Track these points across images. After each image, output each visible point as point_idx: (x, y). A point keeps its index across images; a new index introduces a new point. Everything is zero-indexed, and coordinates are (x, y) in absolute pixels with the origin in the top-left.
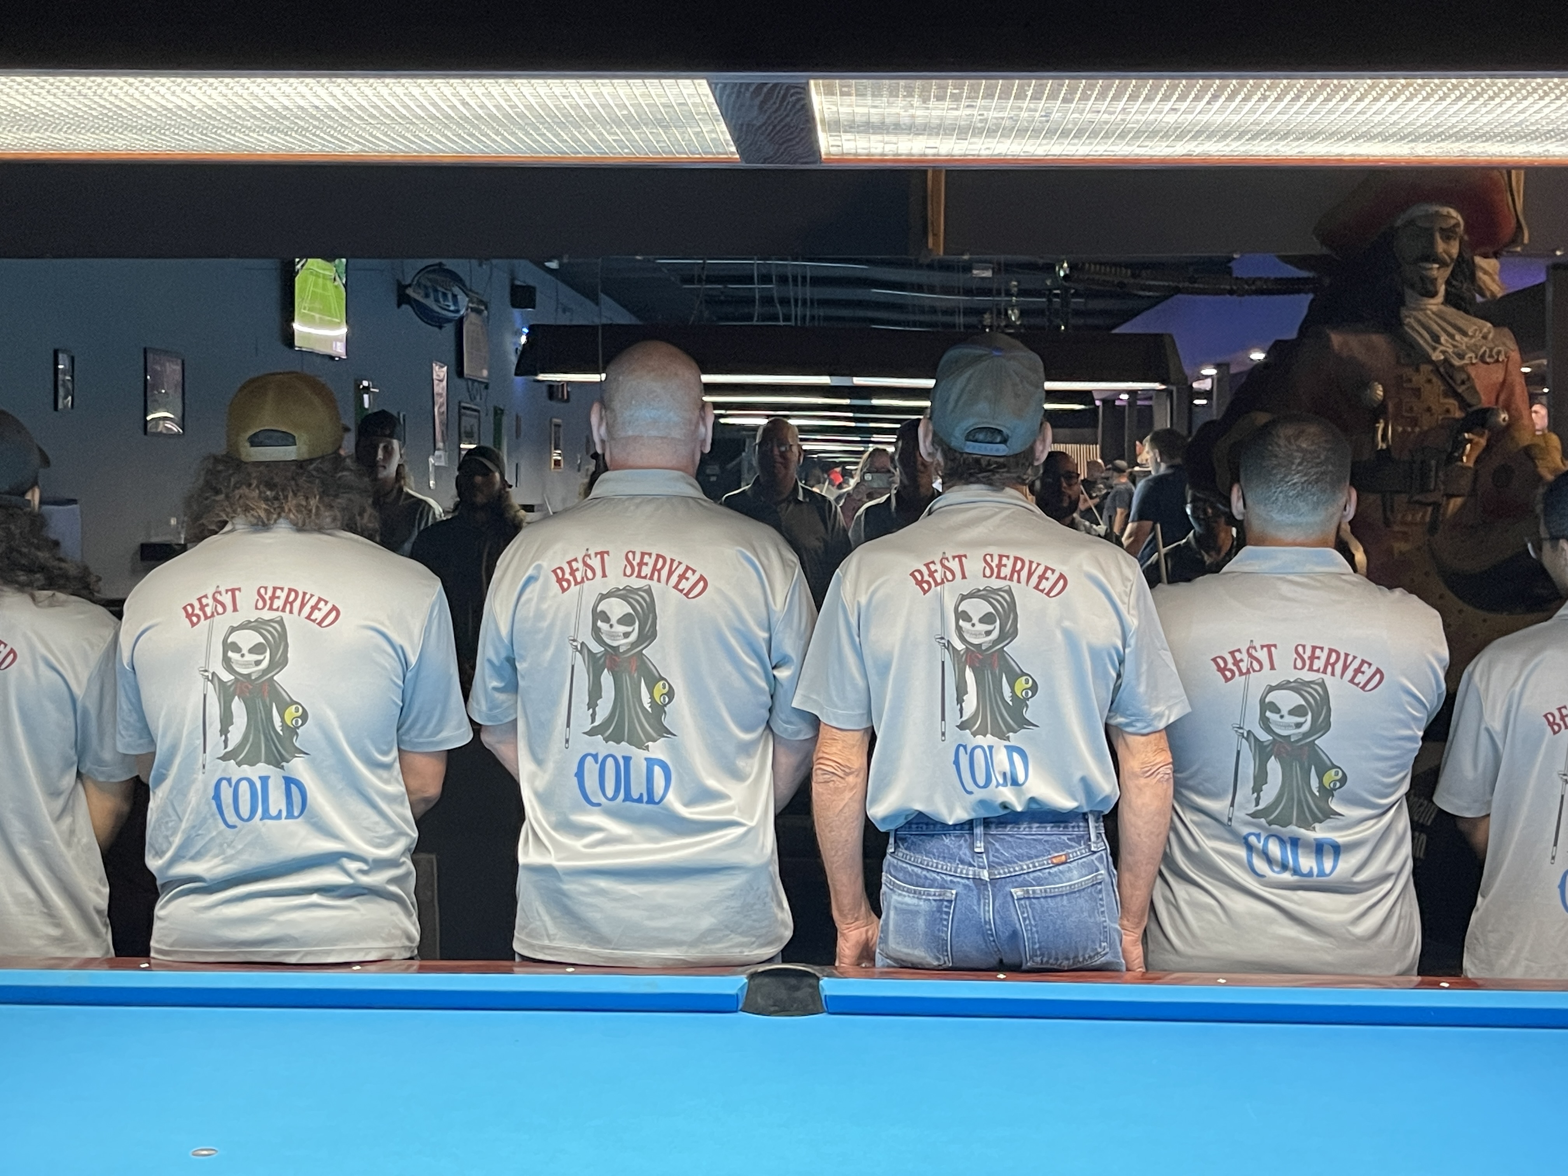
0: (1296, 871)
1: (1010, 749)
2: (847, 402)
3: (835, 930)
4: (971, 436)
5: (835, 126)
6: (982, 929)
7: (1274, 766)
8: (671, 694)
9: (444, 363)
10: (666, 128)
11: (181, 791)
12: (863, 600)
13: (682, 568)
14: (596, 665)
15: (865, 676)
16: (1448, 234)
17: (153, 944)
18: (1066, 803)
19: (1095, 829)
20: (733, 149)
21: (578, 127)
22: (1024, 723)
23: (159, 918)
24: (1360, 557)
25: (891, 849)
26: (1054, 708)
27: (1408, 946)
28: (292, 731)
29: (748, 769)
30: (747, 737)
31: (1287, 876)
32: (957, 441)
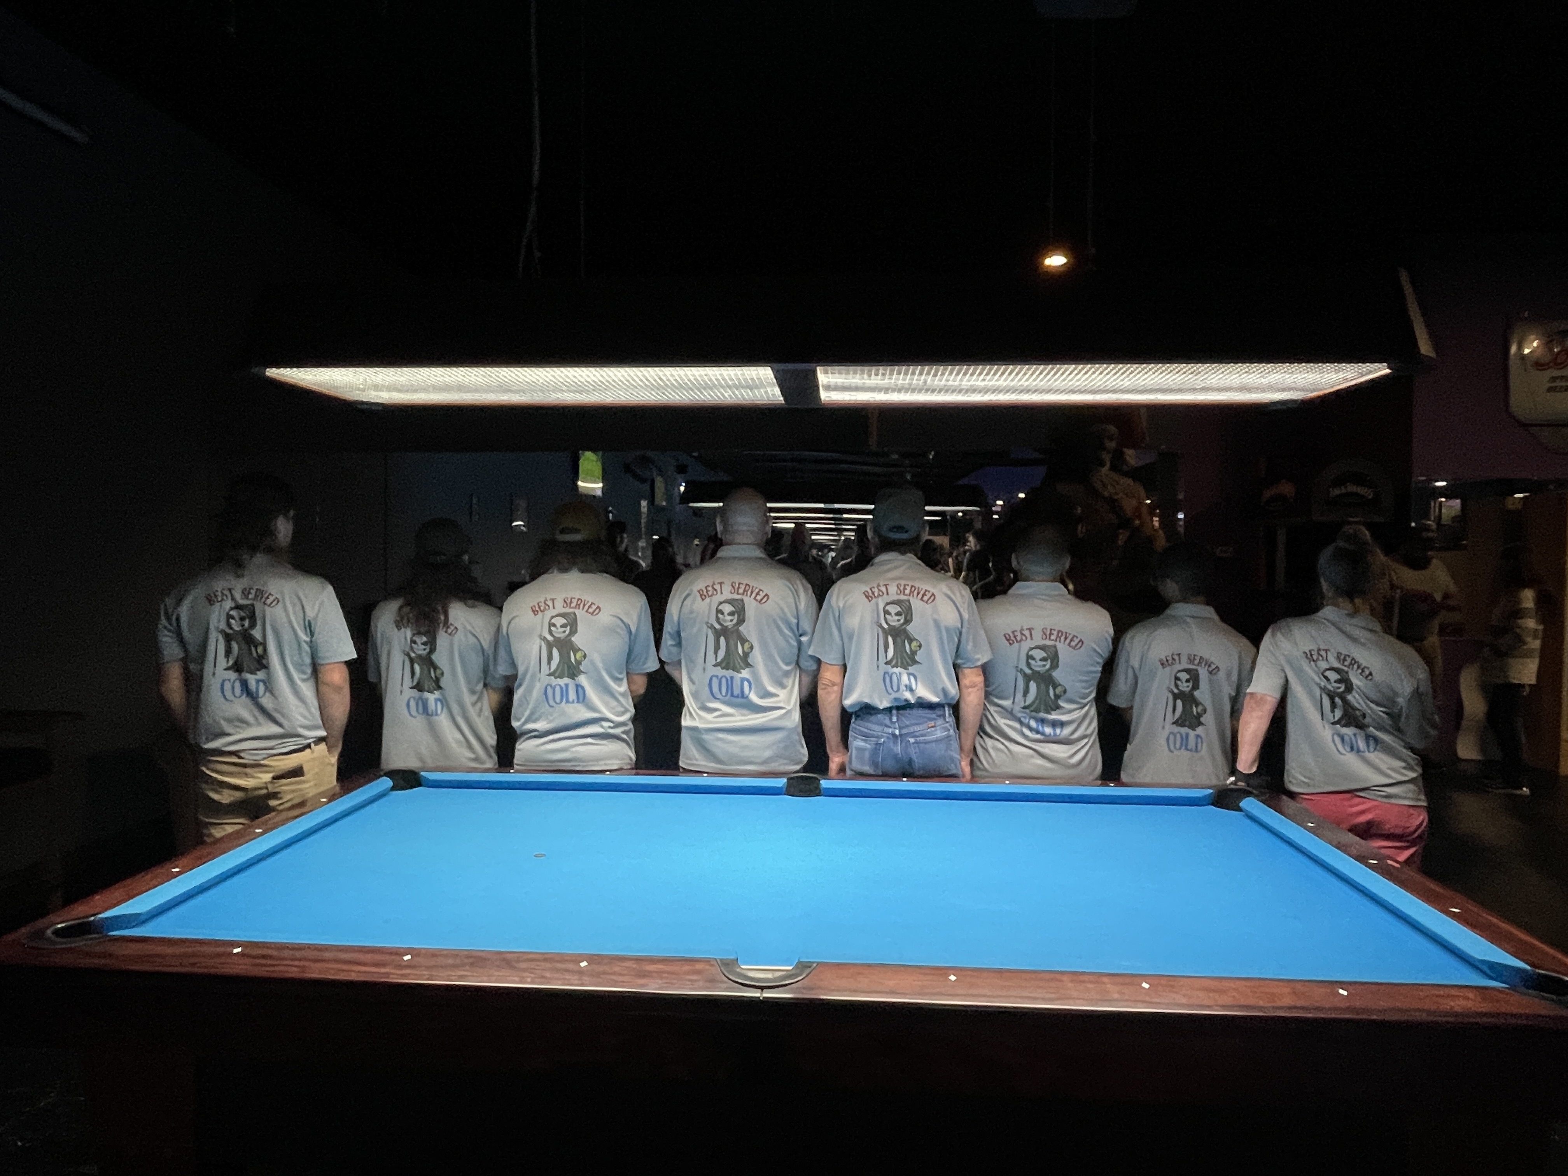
0: (1043, 734)
1: (909, 674)
2: (831, 516)
3: (828, 757)
4: (891, 529)
5: (828, 388)
6: (895, 757)
7: (1033, 685)
8: (752, 648)
9: (645, 499)
10: (751, 390)
11: (529, 690)
12: (841, 606)
13: (757, 590)
14: (718, 634)
15: (842, 640)
16: (1111, 439)
17: (515, 761)
18: (935, 699)
19: (948, 711)
20: (782, 399)
21: (711, 389)
22: (915, 662)
23: (519, 750)
24: (1071, 587)
25: (853, 720)
26: (929, 655)
27: (1095, 768)
28: (579, 663)
29: (787, 684)
30: (789, 668)
31: (1038, 736)
32: (884, 532)
